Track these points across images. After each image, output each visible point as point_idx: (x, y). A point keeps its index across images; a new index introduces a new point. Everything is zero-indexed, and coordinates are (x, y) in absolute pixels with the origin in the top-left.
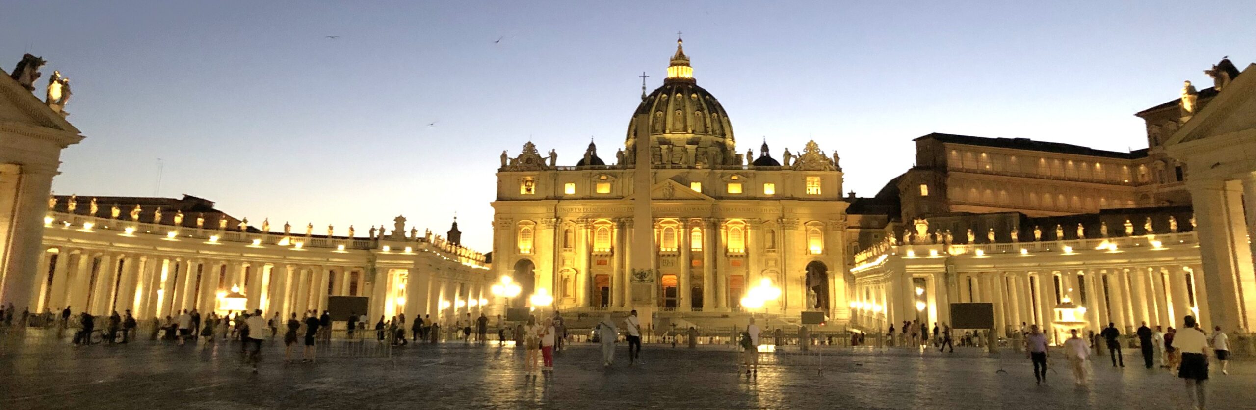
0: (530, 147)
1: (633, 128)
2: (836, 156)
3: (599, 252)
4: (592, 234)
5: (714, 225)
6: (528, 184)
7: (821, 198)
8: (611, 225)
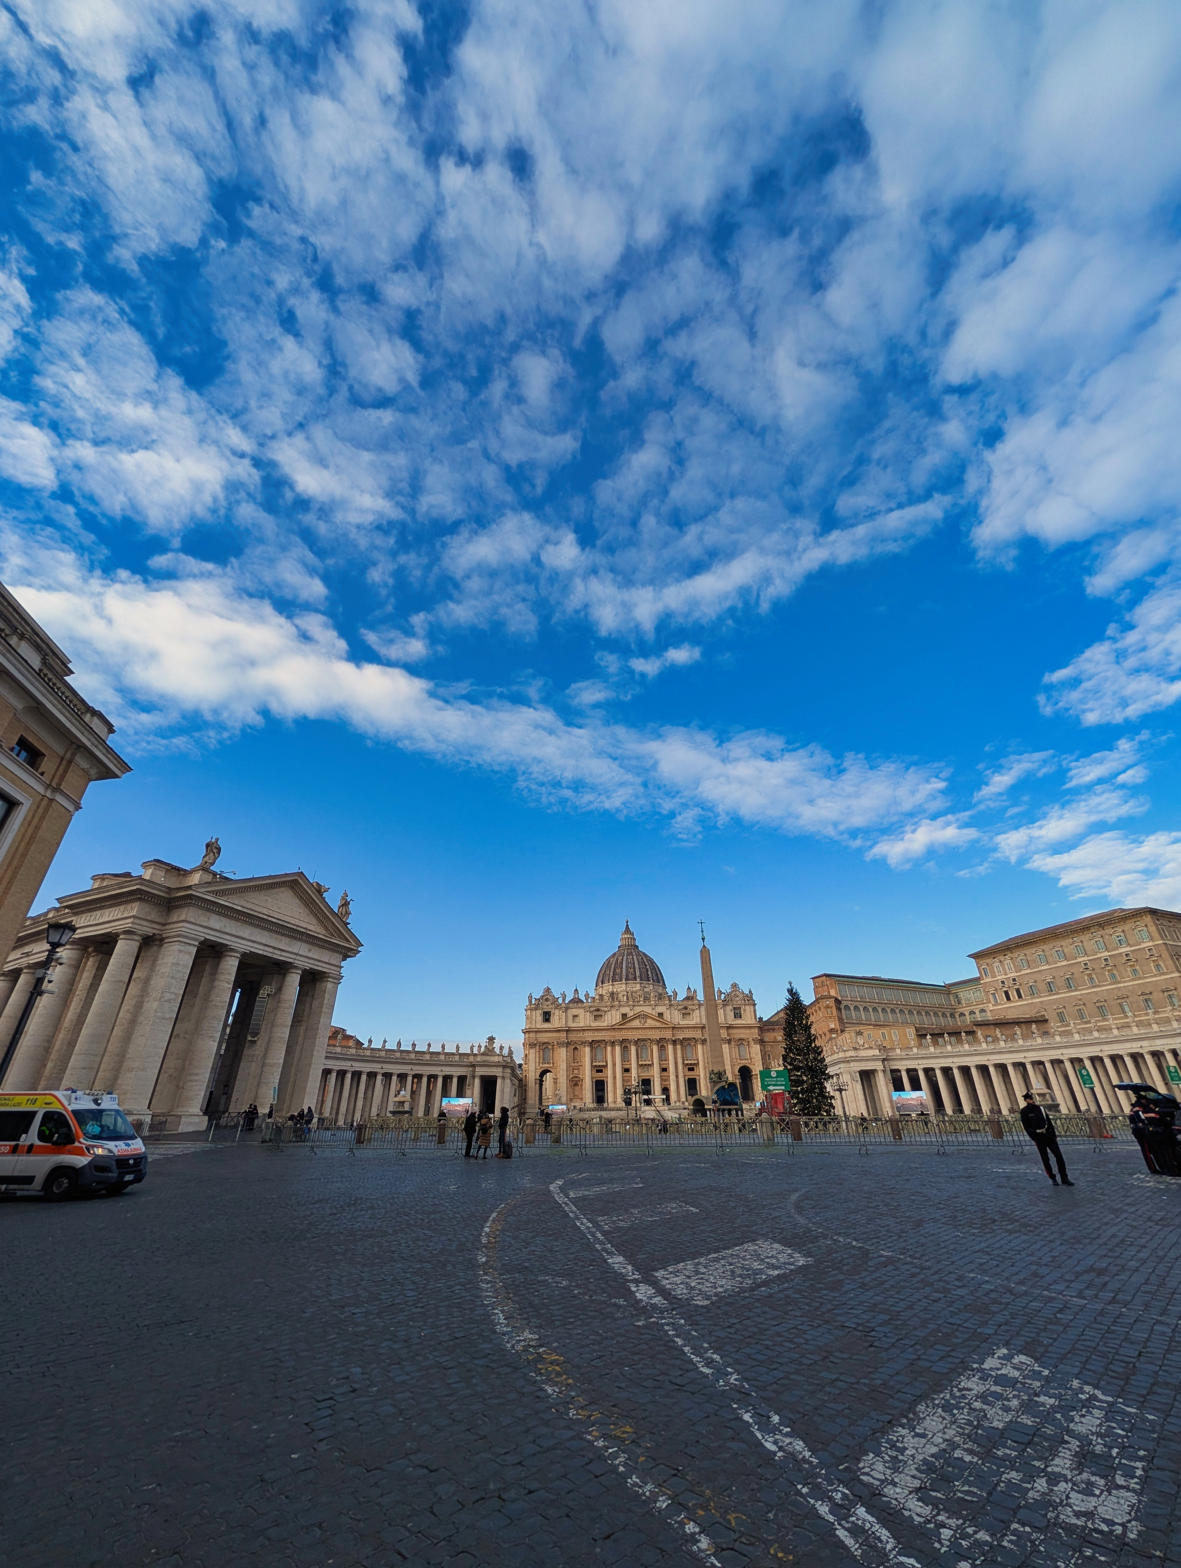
0: (548, 990)
1: (601, 978)
2: (750, 992)
3: (597, 1064)
4: (591, 1051)
5: (674, 1042)
6: (547, 1017)
7: (743, 1022)
8: (604, 1044)
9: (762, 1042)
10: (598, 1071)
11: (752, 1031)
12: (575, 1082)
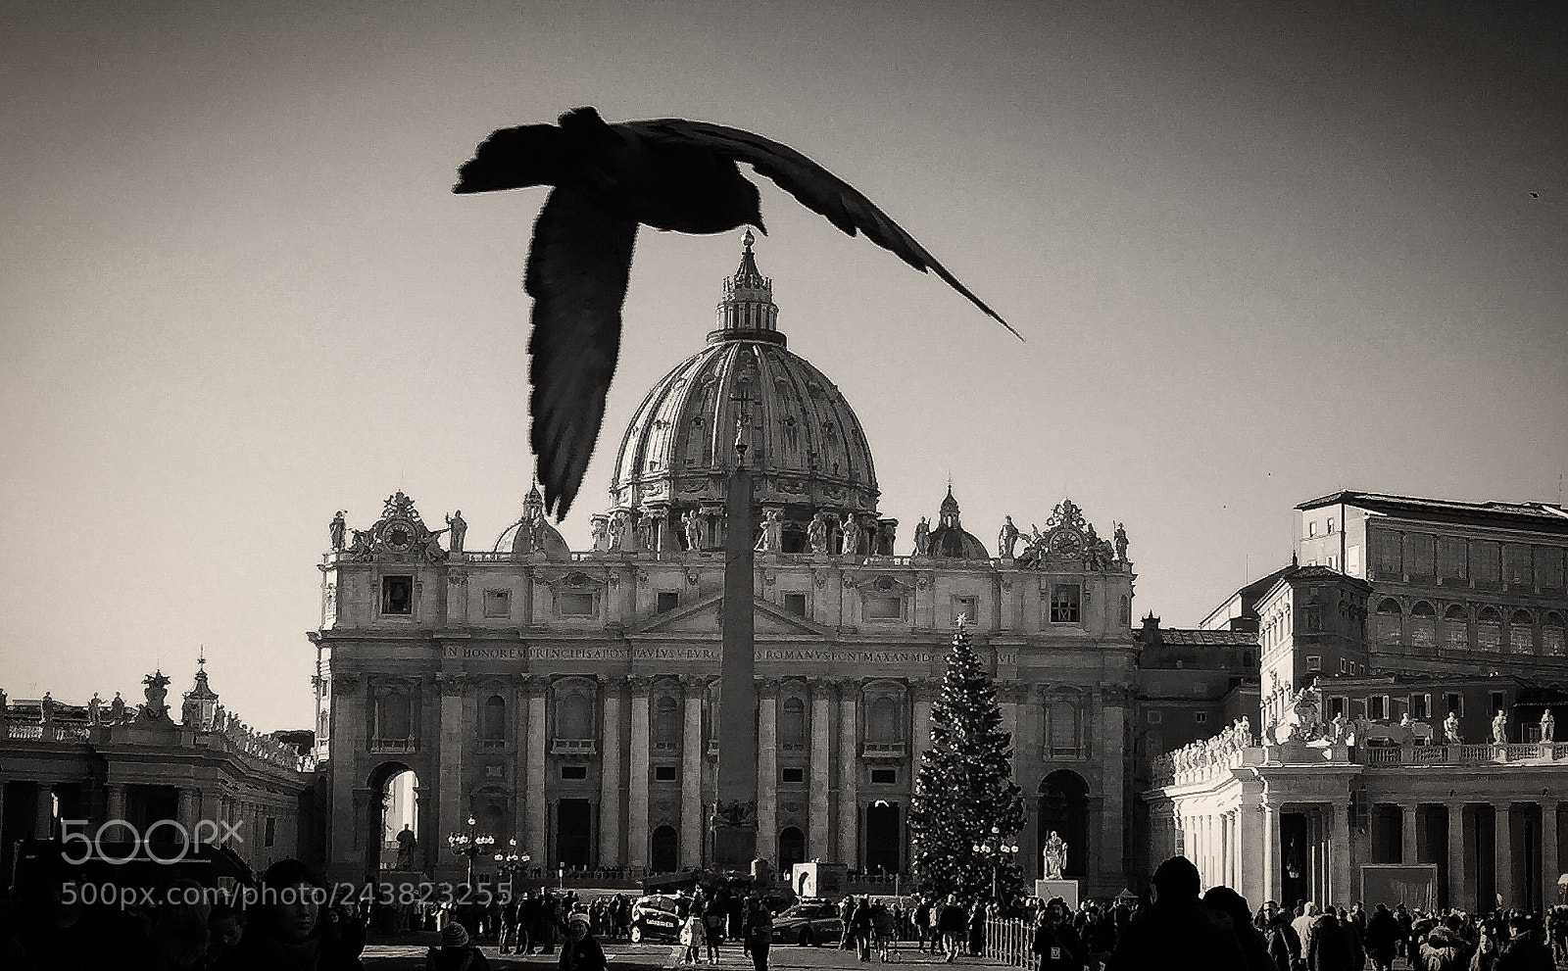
3: (567, 750)
4: (550, 708)
5: (837, 692)
6: (398, 594)
7: (1081, 633)
8: (595, 688)
9: (1133, 697)
10: (569, 773)
11: (1110, 659)
12: (493, 804)
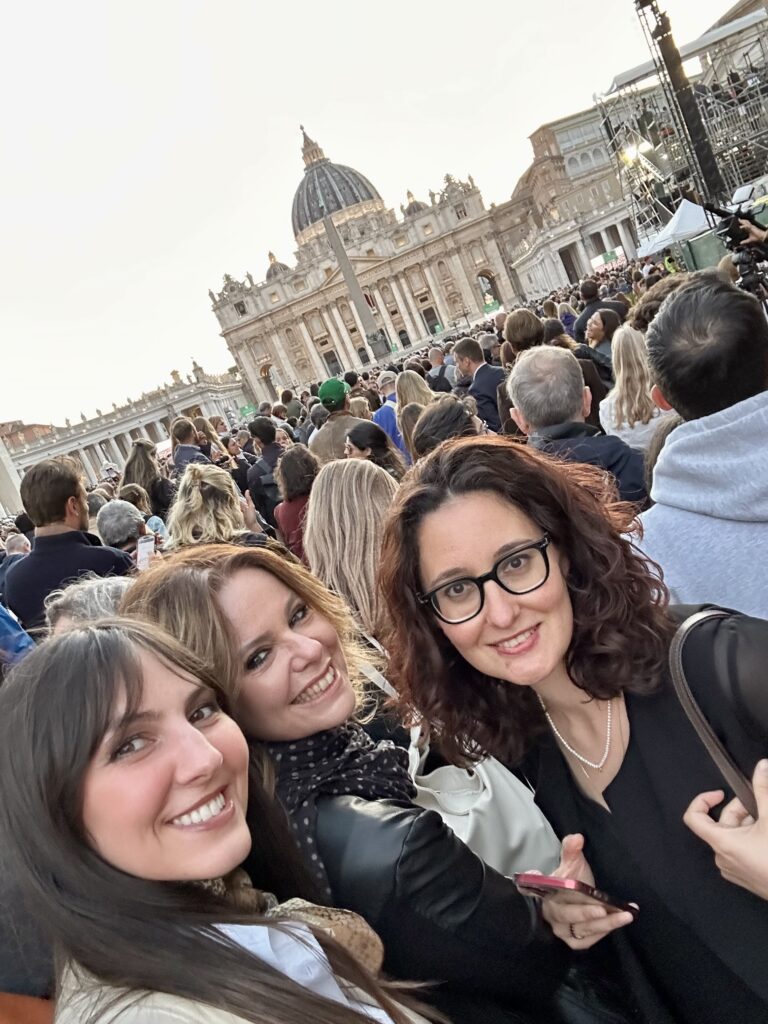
0: (227, 278)
1: (297, 224)
3: (319, 337)
4: (307, 325)
5: (396, 278)
6: (241, 308)
7: (470, 220)
8: (317, 312)
9: (496, 234)
10: (323, 344)
11: (483, 225)
12: (303, 365)
